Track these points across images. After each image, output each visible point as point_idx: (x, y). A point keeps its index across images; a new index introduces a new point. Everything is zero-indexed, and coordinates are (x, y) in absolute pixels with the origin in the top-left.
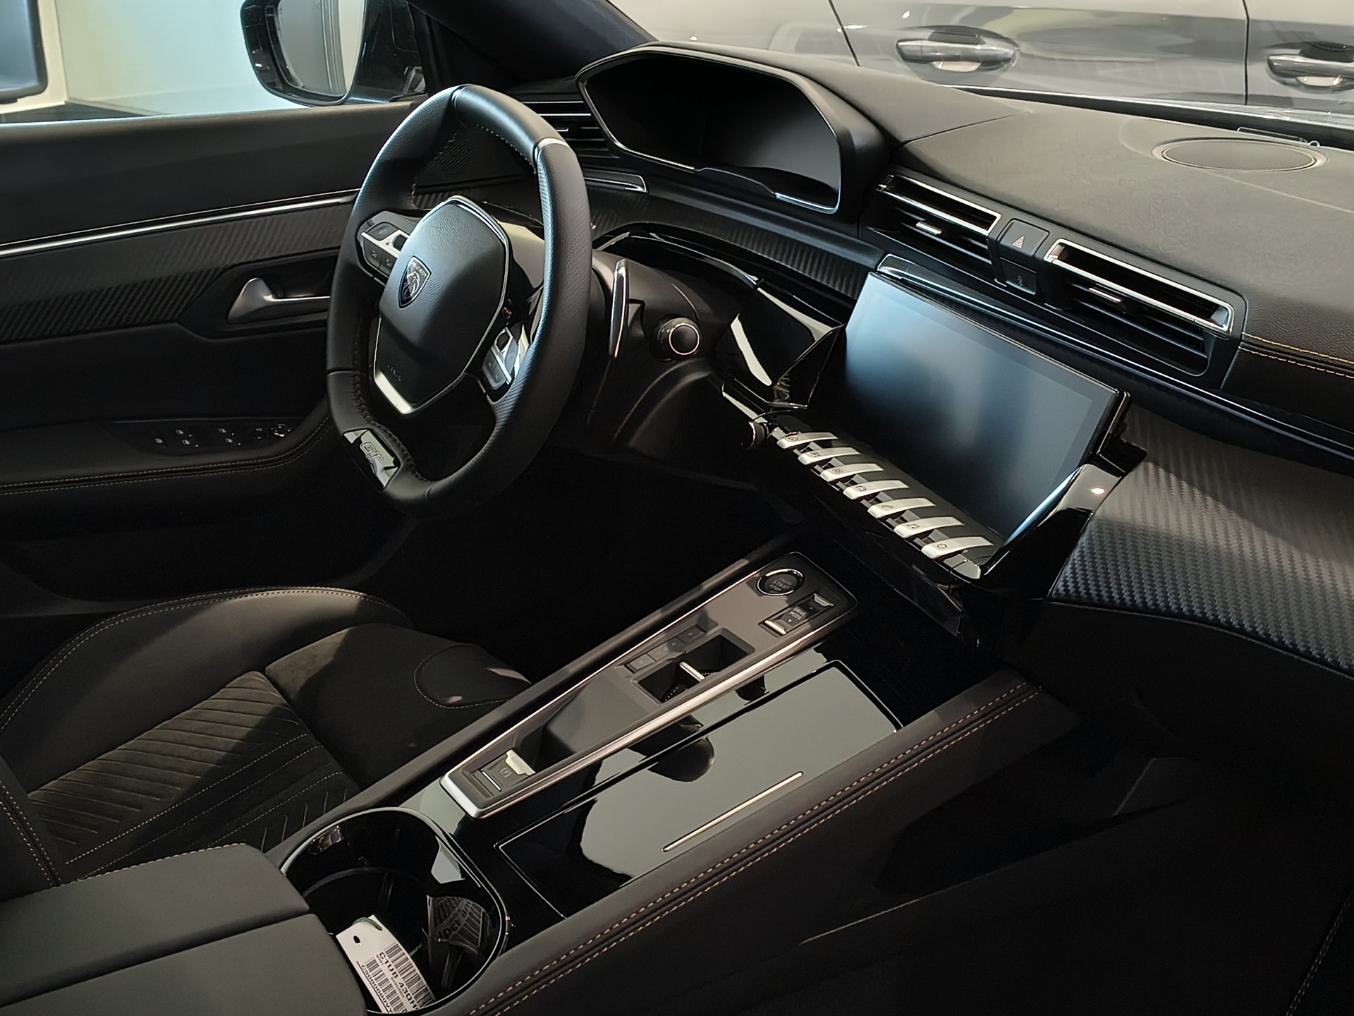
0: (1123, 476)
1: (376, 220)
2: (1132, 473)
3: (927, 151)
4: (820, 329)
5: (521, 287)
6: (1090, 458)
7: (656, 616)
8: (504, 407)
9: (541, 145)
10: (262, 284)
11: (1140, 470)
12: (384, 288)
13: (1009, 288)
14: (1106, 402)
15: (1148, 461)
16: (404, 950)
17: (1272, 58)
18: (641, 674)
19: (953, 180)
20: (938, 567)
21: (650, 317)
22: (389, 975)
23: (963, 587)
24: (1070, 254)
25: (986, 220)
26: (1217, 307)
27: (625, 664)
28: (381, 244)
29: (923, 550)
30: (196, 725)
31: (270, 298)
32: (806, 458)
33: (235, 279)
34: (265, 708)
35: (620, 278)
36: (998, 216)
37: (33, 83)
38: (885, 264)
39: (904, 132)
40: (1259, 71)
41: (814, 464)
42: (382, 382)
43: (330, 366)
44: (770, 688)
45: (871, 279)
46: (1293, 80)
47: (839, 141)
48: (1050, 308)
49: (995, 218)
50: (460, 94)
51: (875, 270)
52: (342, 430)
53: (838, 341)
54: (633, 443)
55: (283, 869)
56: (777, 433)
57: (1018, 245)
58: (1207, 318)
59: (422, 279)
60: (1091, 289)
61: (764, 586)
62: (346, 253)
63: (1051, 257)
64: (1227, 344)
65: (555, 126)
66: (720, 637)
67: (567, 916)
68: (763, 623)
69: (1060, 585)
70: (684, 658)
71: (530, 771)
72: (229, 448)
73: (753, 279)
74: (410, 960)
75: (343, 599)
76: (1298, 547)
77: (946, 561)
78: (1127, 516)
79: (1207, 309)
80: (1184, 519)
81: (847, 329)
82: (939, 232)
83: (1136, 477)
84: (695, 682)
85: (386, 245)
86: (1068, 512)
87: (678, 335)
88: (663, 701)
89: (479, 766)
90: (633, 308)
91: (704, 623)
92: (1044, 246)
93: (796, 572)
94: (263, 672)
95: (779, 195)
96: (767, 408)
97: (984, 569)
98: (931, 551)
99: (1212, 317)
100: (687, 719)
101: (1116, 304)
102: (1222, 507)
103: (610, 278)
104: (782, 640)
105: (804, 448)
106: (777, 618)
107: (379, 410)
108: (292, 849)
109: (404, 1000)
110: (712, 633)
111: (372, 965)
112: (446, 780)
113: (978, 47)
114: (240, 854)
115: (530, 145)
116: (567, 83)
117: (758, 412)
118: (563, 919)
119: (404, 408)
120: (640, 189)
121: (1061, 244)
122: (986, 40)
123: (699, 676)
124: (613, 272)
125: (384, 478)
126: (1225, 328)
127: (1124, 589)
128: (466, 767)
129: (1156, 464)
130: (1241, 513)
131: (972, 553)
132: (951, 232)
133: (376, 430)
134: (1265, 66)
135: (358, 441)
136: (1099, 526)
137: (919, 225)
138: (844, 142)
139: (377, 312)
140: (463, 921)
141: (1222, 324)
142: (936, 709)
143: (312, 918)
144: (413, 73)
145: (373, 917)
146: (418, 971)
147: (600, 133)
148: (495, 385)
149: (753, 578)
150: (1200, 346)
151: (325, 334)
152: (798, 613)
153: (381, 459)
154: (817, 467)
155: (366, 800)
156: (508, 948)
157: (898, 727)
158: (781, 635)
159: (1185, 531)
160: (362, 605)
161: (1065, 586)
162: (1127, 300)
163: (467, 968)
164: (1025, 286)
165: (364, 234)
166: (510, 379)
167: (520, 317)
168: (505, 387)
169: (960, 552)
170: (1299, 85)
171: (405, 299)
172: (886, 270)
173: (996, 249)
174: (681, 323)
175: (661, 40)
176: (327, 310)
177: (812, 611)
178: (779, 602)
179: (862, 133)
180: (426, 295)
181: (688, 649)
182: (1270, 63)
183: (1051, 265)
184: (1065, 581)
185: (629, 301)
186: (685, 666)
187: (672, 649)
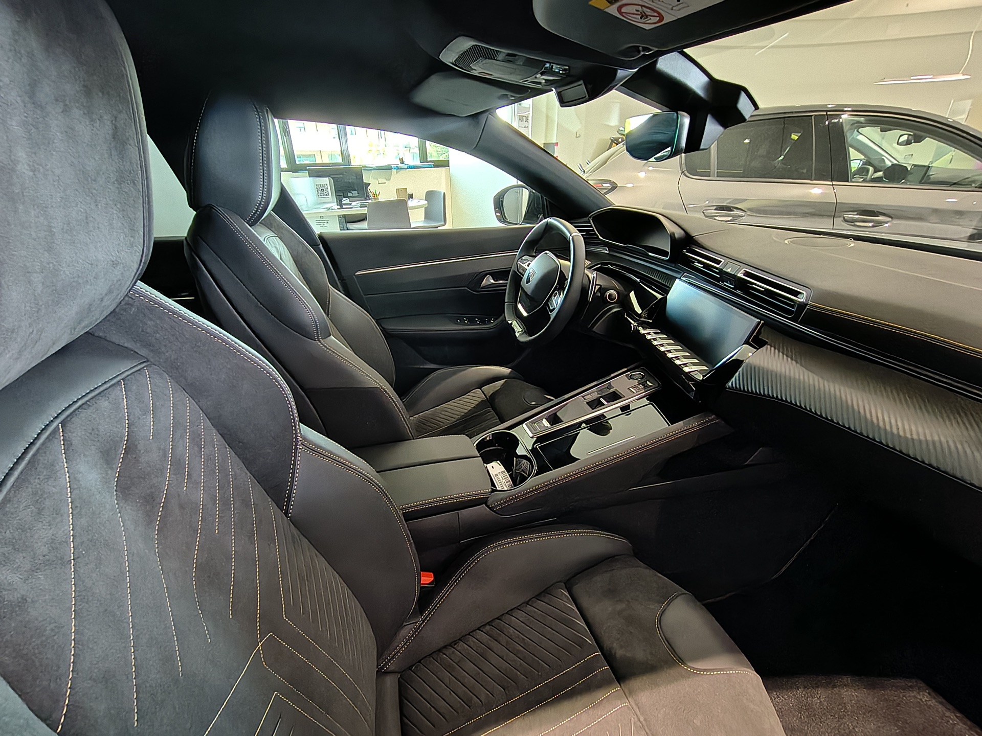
0: (758, 349)
1: (523, 258)
2: (762, 349)
3: (701, 239)
4: (659, 296)
5: (563, 278)
6: (747, 342)
7: (595, 383)
8: (553, 315)
9: (572, 235)
10: (491, 277)
11: (764, 348)
12: (522, 278)
13: (725, 285)
14: (754, 325)
15: (768, 345)
16: (506, 472)
17: (845, 216)
18: (588, 401)
19: (708, 248)
20: (687, 375)
21: (602, 290)
22: (501, 479)
23: (697, 383)
24: (747, 274)
25: (718, 262)
26: (800, 293)
27: (583, 397)
28: (524, 265)
29: (684, 369)
30: (461, 402)
31: (492, 281)
32: (649, 337)
33: (483, 276)
34: (480, 400)
35: (594, 277)
36: (723, 261)
37: (443, 223)
38: (684, 277)
39: (693, 233)
40: (838, 221)
41: (651, 339)
42: (520, 306)
43: (506, 301)
44: (631, 409)
45: (677, 280)
46: (852, 224)
47: (671, 236)
48: (739, 292)
49: (722, 261)
50: (550, 220)
51: (680, 279)
52: (507, 320)
53: (664, 300)
54: (595, 329)
55: (475, 445)
56: (640, 328)
57: (729, 270)
58: (796, 296)
59: (534, 275)
60: (753, 286)
61: (631, 377)
62: (514, 268)
63: (740, 275)
64: (802, 306)
65: (580, 232)
66: (614, 392)
67: (554, 469)
68: (629, 388)
69: (730, 384)
70: (601, 397)
71: (549, 425)
72: (478, 324)
73: (638, 280)
74: (508, 476)
75: (505, 371)
76: (822, 378)
77: (691, 373)
78: (762, 364)
79: (796, 294)
80: (779, 365)
81: (668, 297)
82: (702, 266)
83: (763, 350)
84: (604, 405)
85: (525, 266)
86: (736, 360)
87: (610, 295)
88: (593, 409)
89: (533, 422)
90: (597, 287)
91: (610, 387)
92: (738, 271)
93: (642, 373)
94: (481, 389)
95: (650, 254)
96: (638, 320)
97: (704, 376)
98: (686, 369)
99: (798, 296)
100: (602, 416)
101: (762, 291)
102: (794, 362)
103: (591, 276)
104: (635, 394)
105: (648, 334)
106: (633, 388)
107: (518, 315)
108: (478, 439)
109: (505, 487)
110: (612, 390)
111: (496, 475)
112: (524, 425)
113: (732, 212)
114: (463, 438)
115: (569, 235)
116: (586, 219)
117: (635, 322)
118: (552, 470)
119: (525, 314)
120: (606, 252)
121: (744, 270)
122: (735, 210)
123: (605, 403)
124: (592, 275)
125: (517, 335)
126: (802, 300)
127: (753, 387)
128: (530, 422)
129: (771, 346)
130: (801, 365)
131: (700, 371)
132: (706, 266)
133: (518, 321)
134: (842, 219)
135: (512, 323)
136: (747, 366)
137: (695, 263)
138: (672, 236)
139: (520, 286)
140: (523, 467)
141: (801, 299)
142: (684, 421)
143: (480, 458)
144: (541, 216)
145: (498, 462)
146: (510, 479)
147: (595, 234)
148: (551, 308)
149: (628, 375)
150: (793, 306)
151: (505, 293)
152: (641, 386)
153: (518, 328)
154: (652, 340)
155: (500, 428)
156: (534, 476)
157: (669, 425)
158: (634, 393)
159: (779, 369)
160: (510, 373)
161: (732, 384)
162: (766, 290)
163: (523, 479)
164: (730, 284)
165: (519, 263)
166: (556, 306)
167: (561, 287)
168: (554, 309)
169: (697, 371)
170: (854, 225)
171: (528, 282)
172: (684, 279)
173: (721, 272)
174: (612, 292)
175: (617, 205)
176: (506, 286)
177: (645, 386)
178: (636, 382)
179: (678, 233)
180: (534, 280)
181: (603, 394)
182: (844, 218)
183: (740, 278)
184: (732, 382)
185: (596, 285)
186: (602, 399)
187: (598, 394)
